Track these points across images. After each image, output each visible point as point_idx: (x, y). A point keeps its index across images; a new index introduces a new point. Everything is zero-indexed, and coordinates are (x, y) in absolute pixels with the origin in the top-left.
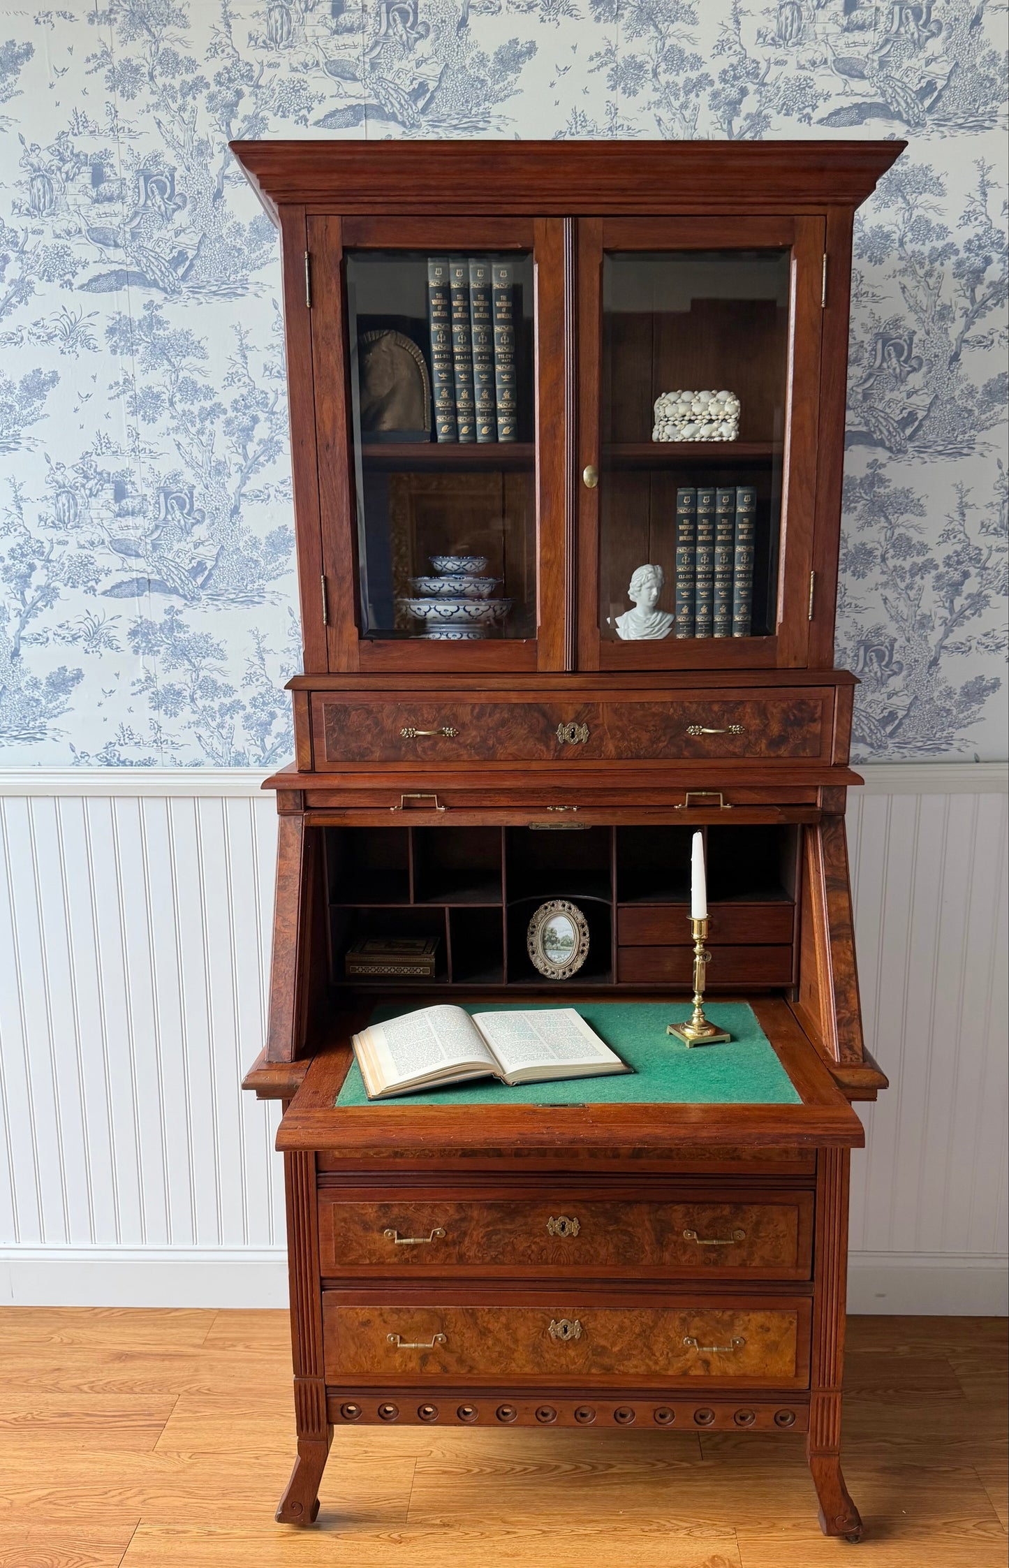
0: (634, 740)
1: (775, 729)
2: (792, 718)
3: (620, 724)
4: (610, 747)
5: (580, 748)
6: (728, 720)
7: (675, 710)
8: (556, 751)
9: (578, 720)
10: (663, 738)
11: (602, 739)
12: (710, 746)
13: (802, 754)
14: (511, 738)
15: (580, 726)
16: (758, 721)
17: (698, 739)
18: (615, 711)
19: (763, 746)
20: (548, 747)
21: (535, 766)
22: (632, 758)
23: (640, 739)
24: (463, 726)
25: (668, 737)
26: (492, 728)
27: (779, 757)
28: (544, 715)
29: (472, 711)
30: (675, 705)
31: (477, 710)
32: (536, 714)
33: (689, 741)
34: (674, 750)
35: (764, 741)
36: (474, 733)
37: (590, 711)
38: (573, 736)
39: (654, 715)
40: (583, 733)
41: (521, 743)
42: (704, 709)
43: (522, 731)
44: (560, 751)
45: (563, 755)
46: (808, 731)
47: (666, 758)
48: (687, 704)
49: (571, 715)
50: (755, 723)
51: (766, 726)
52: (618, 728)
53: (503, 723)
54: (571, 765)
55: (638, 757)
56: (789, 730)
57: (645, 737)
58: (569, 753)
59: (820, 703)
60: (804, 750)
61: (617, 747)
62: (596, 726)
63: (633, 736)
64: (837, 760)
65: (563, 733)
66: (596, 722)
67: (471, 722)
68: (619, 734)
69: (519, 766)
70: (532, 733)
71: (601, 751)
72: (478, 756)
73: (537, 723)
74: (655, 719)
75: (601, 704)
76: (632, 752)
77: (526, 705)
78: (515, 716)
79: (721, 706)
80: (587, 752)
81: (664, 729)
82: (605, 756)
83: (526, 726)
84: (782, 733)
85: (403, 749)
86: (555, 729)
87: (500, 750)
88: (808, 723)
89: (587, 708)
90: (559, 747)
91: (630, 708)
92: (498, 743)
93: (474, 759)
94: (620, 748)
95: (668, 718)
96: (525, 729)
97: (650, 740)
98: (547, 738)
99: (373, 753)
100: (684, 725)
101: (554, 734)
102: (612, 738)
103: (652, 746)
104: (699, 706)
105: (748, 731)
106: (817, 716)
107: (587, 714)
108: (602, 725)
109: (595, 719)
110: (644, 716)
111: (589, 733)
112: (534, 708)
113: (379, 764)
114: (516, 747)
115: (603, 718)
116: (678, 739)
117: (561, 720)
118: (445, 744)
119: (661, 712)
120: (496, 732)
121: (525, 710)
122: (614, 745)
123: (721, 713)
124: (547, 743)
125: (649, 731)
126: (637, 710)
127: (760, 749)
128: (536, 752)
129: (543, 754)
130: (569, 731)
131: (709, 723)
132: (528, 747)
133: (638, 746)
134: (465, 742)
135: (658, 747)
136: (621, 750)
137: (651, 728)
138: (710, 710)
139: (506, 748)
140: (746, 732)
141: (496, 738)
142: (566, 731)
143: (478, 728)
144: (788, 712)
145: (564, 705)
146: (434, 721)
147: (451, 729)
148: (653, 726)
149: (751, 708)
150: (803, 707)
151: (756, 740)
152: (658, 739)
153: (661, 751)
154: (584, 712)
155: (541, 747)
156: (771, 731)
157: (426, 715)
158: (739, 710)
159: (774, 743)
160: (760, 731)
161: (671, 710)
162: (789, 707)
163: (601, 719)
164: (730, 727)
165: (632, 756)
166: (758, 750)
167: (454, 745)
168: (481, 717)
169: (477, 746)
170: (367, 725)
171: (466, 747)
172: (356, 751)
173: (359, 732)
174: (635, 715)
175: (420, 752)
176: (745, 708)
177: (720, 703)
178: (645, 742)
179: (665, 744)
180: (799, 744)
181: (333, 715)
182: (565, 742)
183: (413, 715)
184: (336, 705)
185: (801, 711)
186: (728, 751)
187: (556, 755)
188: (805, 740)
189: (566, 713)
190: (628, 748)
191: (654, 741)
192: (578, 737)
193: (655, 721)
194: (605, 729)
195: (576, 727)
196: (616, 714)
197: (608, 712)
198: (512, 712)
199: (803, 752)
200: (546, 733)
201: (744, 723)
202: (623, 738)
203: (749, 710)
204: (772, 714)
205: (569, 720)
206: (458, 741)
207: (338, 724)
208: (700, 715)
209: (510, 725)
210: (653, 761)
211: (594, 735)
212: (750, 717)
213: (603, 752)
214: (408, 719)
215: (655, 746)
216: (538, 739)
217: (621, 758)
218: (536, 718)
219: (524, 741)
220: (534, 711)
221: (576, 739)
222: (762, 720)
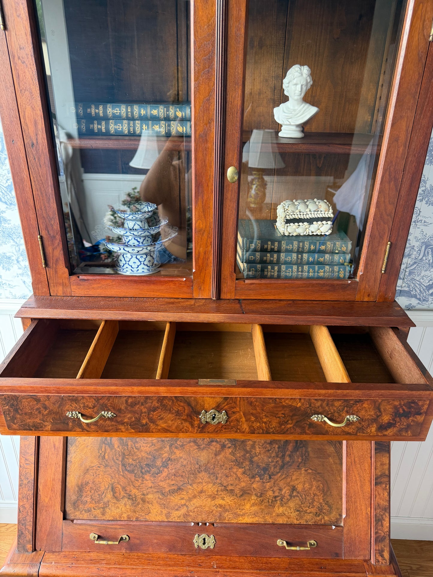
0: (265, 423)
1: (386, 418)
2: (401, 411)
3: (254, 412)
4: (245, 427)
5: (220, 426)
6: (347, 412)
7: (303, 404)
8: (199, 427)
9: (218, 408)
10: (290, 422)
11: (238, 421)
12: (329, 428)
14: (162, 419)
15: (220, 412)
16: (372, 413)
17: (319, 423)
18: (251, 404)
19: (373, 429)
20: (192, 426)
23: (270, 422)
24: (119, 411)
25: (294, 421)
26: (145, 413)
27: (385, 436)
28: (189, 404)
29: (127, 401)
30: (302, 401)
31: (130, 400)
32: (182, 404)
33: (312, 425)
34: (298, 430)
35: (375, 425)
36: (129, 415)
37: (229, 402)
38: (214, 418)
39: (284, 407)
40: (222, 417)
41: (170, 422)
42: (327, 404)
43: (170, 415)
44: (203, 428)
45: (206, 430)
46: (413, 421)
47: (292, 433)
48: (313, 401)
49: (213, 405)
50: (369, 414)
51: (378, 416)
52: (252, 414)
53: (154, 409)
54: (212, 435)
55: (268, 433)
56: (398, 419)
57: (275, 421)
58: (210, 429)
59: (427, 403)
60: (407, 431)
61: (250, 427)
62: (234, 413)
63: (265, 420)
65: (205, 417)
66: (235, 410)
67: (126, 408)
68: (253, 419)
70: (179, 416)
71: (237, 429)
72: (134, 429)
73: (183, 409)
74: (285, 409)
75: (238, 399)
76: (263, 430)
77: (174, 398)
78: (164, 405)
79: (343, 403)
80: (225, 429)
81: (292, 416)
82: (240, 431)
83: (174, 411)
84: (391, 421)
85: (70, 424)
86: (200, 414)
87: (152, 426)
88: (414, 415)
89: (226, 400)
90: (202, 425)
91: (264, 402)
92: (150, 422)
93: (131, 431)
94: (253, 427)
95: (296, 409)
96: (173, 414)
97: (279, 423)
98: (191, 419)
99: (45, 426)
100: (309, 414)
101: (197, 417)
102: (246, 421)
103: (280, 427)
104: (323, 402)
105: (363, 420)
106: (422, 411)
107: (227, 405)
108: (239, 412)
109: (233, 408)
110: (276, 407)
111: (227, 418)
112: (181, 399)
113: (51, 432)
114: (165, 425)
115: (240, 408)
116: (303, 423)
117: (204, 408)
118: (105, 422)
119: (291, 405)
120: (149, 415)
121: (173, 401)
122: (248, 425)
123: (342, 407)
124: (191, 422)
125: (279, 417)
126: (270, 403)
127: (371, 430)
128: (183, 428)
129: (189, 429)
130: (211, 416)
131: (331, 414)
132: (176, 424)
133: (269, 427)
134: (122, 421)
135: (285, 427)
136: (254, 429)
137: (280, 415)
138: (333, 405)
139: (157, 425)
140: (361, 420)
141: (148, 419)
142: (208, 415)
143: (133, 412)
144: (399, 408)
145: (206, 398)
146: (94, 407)
147: (109, 413)
148: (283, 414)
149: (368, 404)
150: (413, 405)
151: (368, 425)
152: (286, 422)
153: (288, 430)
154: (224, 403)
155: (186, 425)
156: (383, 420)
157: (87, 403)
158: (358, 405)
159: (383, 428)
160: (373, 419)
161: (299, 404)
162: (400, 405)
163: (238, 408)
164: (348, 417)
165: (263, 432)
166: (369, 431)
167: (113, 423)
168: (135, 405)
169: (132, 424)
170: (38, 409)
171: (123, 424)
172: (31, 424)
173: (31, 412)
174: (267, 406)
175: (84, 426)
176: (363, 404)
177: (342, 401)
178: (274, 424)
179: (292, 425)
180: (403, 428)
181: (7, 401)
182: (207, 422)
183: (76, 403)
184: (8, 395)
185: (410, 408)
186: (344, 432)
187: (199, 430)
188: (409, 426)
189: (208, 404)
190: (260, 428)
191: (282, 424)
192: (218, 420)
193: (285, 411)
194: (241, 415)
195: (217, 414)
196: (251, 406)
197: (244, 404)
198: (161, 402)
199: (405, 433)
200: (191, 416)
201: (360, 414)
202: (256, 421)
203: (366, 406)
204: (385, 409)
205: (211, 408)
206: (116, 421)
207: (12, 407)
208: (324, 408)
209: (160, 411)
210: (280, 435)
211: (232, 419)
212: (366, 411)
213: (239, 429)
214: (71, 406)
215: (283, 427)
216: (185, 420)
217: (253, 433)
218: (182, 406)
219: (172, 421)
220: (181, 402)
221: (216, 421)
222: (376, 412)
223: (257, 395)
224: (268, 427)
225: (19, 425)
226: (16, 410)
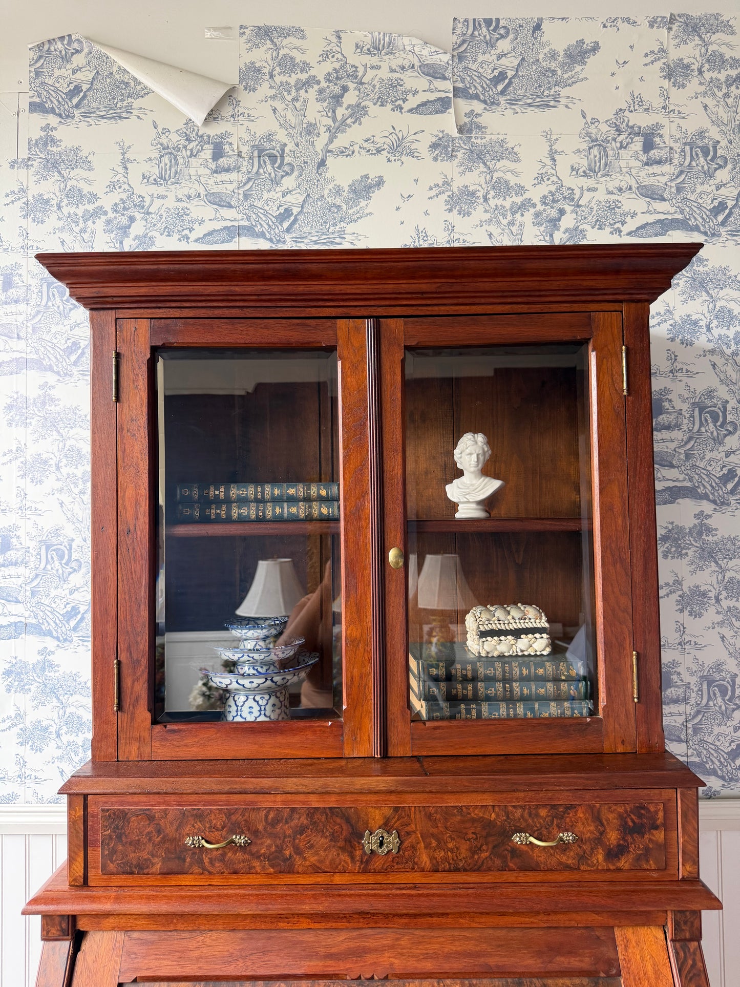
0: (451, 850)
1: (613, 837)
2: (631, 824)
3: (435, 830)
4: (425, 859)
5: (390, 859)
6: (558, 827)
7: (498, 815)
8: (362, 862)
9: (387, 826)
10: (484, 847)
11: (414, 848)
12: (539, 856)
13: (645, 866)
14: (312, 847)
15: (388, 832)
16: (592, 828)
17: (525, 848)
18: (429, 816)
19: (600, 857)
20: (353, 858)
21: (338, 879)
22: (450, 871)
23: (458, 848)
24: (256, 833)
25: (490, 846)
26: (290, 836)
27: (619, 870)
28: (348, 820)
29: (266, 816)
30: (497, 809)
31: (271, 815)
32: (338, 820)
33: (515, 852)
34: (498, 862)
35: (601, 851)
36: (268, 842)
37: (400, 817)
38: (381, 844)
39: (474, 820)
40: (392, 841)
41: (322, 853)
42: (530, 814)
43: (323, 840)
44: (368, 862)
45: (371, 867)
46: (650, 840)
47: (489, 870)
48: (511, 809)
49: (379, 821)
50: (589, 830)
51: (601, 833)
52: (433, 835)
53: (302, 830)
54: (380, 878)
55: (457, 870)
56: (629, 838)
57: (464, 846)
58: (377, 864)
59: (661, 807)
60: (648, 861)
61: (432, 858)
62: (408, 833)
63: (450, 845)
64: (686, 875)
65: (370, 842)
66: (408, 829)
67: (265, 829)
68: (434, 843)
69: (320, 879)
70: (335, 842)
71: (414, 862)
72: (273, 868)
73: (340, 830)
74: (475, 825)
75: (413, 808)
76: (450, 864)
77: (328, 810)
78: (315, 822)
79: (549, 810)
80: (397, 863)
81: (486, 837)
82: (418, 868)
83: (328, 834)
84: (621, 842)
85: (188, 860)
86: (362, 837)
87: (298, 861)
88: (649, 830)
89: (397, 811)
90: (366, 857)
91: (446, 813)
92: (295, 853)
93: (268, 871)
94: (436, 859)
95: (490, 824)
96: (326, 837)
97: (470, 849)
98: (352, 847)
99: (153, 864)
100: (509, 832)
101: (359, 843)
102: (426, 848)
103: (472, 857)
104: (524, 811)
105: (582, 840)
106: (659, 822)
107: (398, 820)
108: (414, 832)
109: (407, 825)
110: (463, 822)
111: (400, 842)
112: (337, 812)
113: (159, 877)
114: (316, 858)
115: (416, 825)
116: (503, 849)
117: (368, 826)
118: (236, 854)
119: (482, 817)
120: (294, 840)
121: (327, 815)
122: (429, 855)
123: (550, 818)
124: (351, 853)
125: (469, 840)
126: (454, 815)
127: (597, 860)
128: (340, 864)
129: (348, 865)
130: (377, 839)
131: (537, 830)
132: (330, 857)
133: (457, 857)
134: (258, 852)
135: (479, 857)
136: (437, 862)
137: (471, 836)
138: (537, 815)
139: (305, 859)
140: (579, 840)
141: (293, 847)
142: (374, 839)
143: (274, 836)
144: (626, 818)
145: (370, 810)
146: (223, 828)
147: (242, 837)
148: (473, 833)
149: (583, 812)
150: (643, 812)
151: (592, 849)
152: (479, 849)
153: (483, 863)
154: (394, 817)
155: (344, 857)
156: (609, 840)
157: (214, 822)
158: (571, 815)
159: (613, 854)
160: (596, 839)
161: (493, 815)
162: (626, 811)
163: (413, 826)
164: (561, 835)
165: (450, 868)
166: (595, 862)
167: (245, 856)
168: (277, 824)
169: (271, 857)
170: (149, 833)
171: (258, 857)
172: (134, 862)
173: (139, 840)
174: (452, 821)
175: (206, 864)
176: (576, 812)
177: (549, 807)
178: (464, 852)
179: (487, 854)
180: (641, 855)
181: (110, 821)
182: (372, 851)
183: (200, 821)
184: (114, 810)
185: (640, 816)
186: (561, 863)
187: (362, 866)
188: (647, 850)
189: (374, 819)
190: (445, 859)
191: (474, 851)
192: (387, 846)
193: (476, 827)
194: (418, 837)
195: (385, 835)
196: (431, 820)
197: (421, 818)
198: (312, 818)
199: (646, 864)
200: (350, 842)
201: (576, 830)
202: (439, 847)
203: (581, 815)
204: (607, 820)
205: (377, 826)
206: (250, 851)
207: (115, 832)
208: (526, 821)
209: (310, 833)
210: (474, 874)
211: (406, 844)
212: (583, 824)
213: (416, 864)
214: (193, 826)
215: (476, 857)
216: (343, 849)
217: (437, 871)
218: (339, 824)
219: (325, 850)
220: (337, 816)
221: (385, 849)
222: (597, 827)
223: (436, 803)
224: (455, 858)
225: (118, 864)
226: (119, 837)
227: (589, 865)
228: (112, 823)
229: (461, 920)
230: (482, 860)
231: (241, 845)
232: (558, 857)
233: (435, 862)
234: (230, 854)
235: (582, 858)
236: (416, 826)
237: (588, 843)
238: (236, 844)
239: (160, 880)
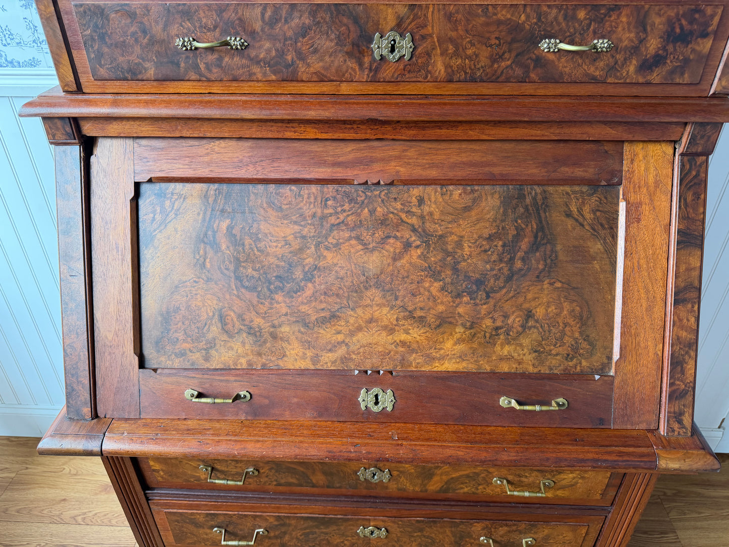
0: (469, 58)
1: (653, 45)
2: (678, 30)
3: (453, 34)
4: (439, 67)
5: (402, 67)
6: (595, 32)
7: (528, 17)
8: (370, 70)
9: (400, 28)
10: (507, 55)
11: (428, 54)
12: (565, 67)
13: (678, 80)
14: (316, 51)
15: (402, 36)
16: (632, 35)
17: (551, 57)
18: (449, 17)
19: (632, 69)
20: (361, 65)
21: (345, 89)
22: (465, 81)
23: (477, 56)
24: (253, 34)
25: (513, 54)
26: (291, 39)
27: (648, 84)
28: (356, 20)
29: (263, 15)
30: (528, 10)
31: (269, 13)
32: (345, 20)
33: (540, 61)
34: (519, 72)
35: (634, 62)
36: (267, 45)
37: (416, 17)
38: (393, 50)
39: (499, 23)
40: (405, 46)
41: (327, 58)
42: (565, 17)
43: (326, 44)
44: (377, 70)
45: (381, 75)
46: (693, 50)
47: (507, 81)
48: (545, 9)
49: (391, 22)
50: (627, 37)
51: (641, 41)
52: (451, 40)
53: (304, 32)
54: (390, 89)
55: (473, 80)
56: (670, 48)
57: (485, 53)
58: (387, 73)
59: (720, 11)
60: (682, 74)
61: (447, 66)
62: (423, 37)
63: (469, 52)
64: (718, 90)
65: (379, 47)
66: (423, 32)
67: (262, 30)
68: (451, 49)
69: (326, 88)
70: (341, 46)
71: (428, 71)
72: (275, 75)
73: (347, 32)
74: (501, 28)
75: (431, 7)
76: (466, 73)
77: (333, 8)
78: (319, 23)
79: (589, 12)
80: (409, 72)
81: (510, 44)
82: (431, 77)
83: (333, 36)
84: (660, 52)
85: (182, 65)
86: (371, 40)
87: (302, 67)
88: (696, 39)
89: (413, 10)
90: (375, 64)
91: (469, 13)
92: (298, 58)
93: (270, 79)
94: (451, 67)
95: (516, 28)
96: (331, 40)
97: (490, 57)
98: (360, 52)
99: (146, 69)
100: (537, 37)
101: (368, 48)
102: (442, 54)
103: (492, 66)
104: (560, 12)
105: (617, 49)
106: (710, 29)
107: (413, 20)
108: (431, 36)
109: (423, 27)
110: (487, 24)
111: (413, 47)
112: (344, 10)
113: (155, 83)
114: (321, 64)
115: (433, 27)
116: (526, 57)
117: (378, 28)
118: (233, 59)
119: (510, 19)
120: (296, 43)
121: (332, 14)
122: (444, 63)
123: (587, 22)
124: (360, 59)
125: (491, 46)
126: (478, 16)
127: (628, 72)
128: (347, 72)
129: (356, 73)
130: (388, 43)
131: (569, 36)
132: (336, 63)
133: (475, 66)
134: (257, 56)
135: (499, 67)
136: (453, 71)
137: (494, 41)
138: (574, 17)
139: (309, 65)
140: (614, 49)
141: (295, 52)
142: (385, 43)
143: (272, 38)
144: (674, 23)
145: (382, 7)
146: (215, 27)
147: (238, 39)
148: (496, 38)
149: (627, 15)
150: (697, 16)
151: (625, 59)
152: (501, 57)
153: (502, 72)
154: (408, 18)
155: (352, 64)
156: (647, 49)
157: (204, 20)
158: (612, 19)
159: (646, 66)
160: (633, 47)
161: (523, 17)
162: (677, 14)
163: (430, 28)
164: (596, 41)
165: (465, 78)
166: (624, 74)
167: (244, 61)
168: (275, 23)
169: (272, 62)
170: (133, 34)
171: (258, 63)
172: (126, 67)
173: (124, 42)
174: (474, 23)
175: (203, 69)
176: (619, 16)
177: (589, 8)
178: (484, 61)
179: (509, 63)
180: (677, 66)
181: (88, 18)
182: (382, 58)
183: (188, 20)
184: (88, 5)
185: (692, 22)
186: (587, 75)
187: (371, 75)
188: (686, 61)
189: (385, 19)
190: (462, 68)
191: (495, 59)
192: (399, 52)
193: (500, 32)
194: (434, 42)
195: (398, 38)
196: (450, 22)
197: (439, 19)
198: (314, 17)
199: (680, 78)
200: (358, 46)
201: (614, 36)
202: (456, 54)
203: (624, 19)
204: (653, 24)
205: (389, 28)
206: (249, 56)
207: (95, 31)
208: (559, 24)
209: (313, 35)
210: (491, 85)
211: (419, 50)
212: (624, 29)
213: (430, 72)
214: (182, 26)
215: (496, 66)
216: (349, 54)
217: (450, 81)
218: (345, 25)
219: (330, 56)
220: (343, 15)
221: (397, 55)
222: (638, 33)
224: (473, 67)
225: (108, 69)
226: (102, 37)
227: (617, 78)
228: (90, 21)
229: (471, 132)
230: (501, 69)
231: (237, 49)
232: (586, 68)
233: (450, 70)
234: (226, 59)
235: (612, 69)
236: (433, 29)
237: (623, 53)
238: (232, 47)
239: (155, 87)
